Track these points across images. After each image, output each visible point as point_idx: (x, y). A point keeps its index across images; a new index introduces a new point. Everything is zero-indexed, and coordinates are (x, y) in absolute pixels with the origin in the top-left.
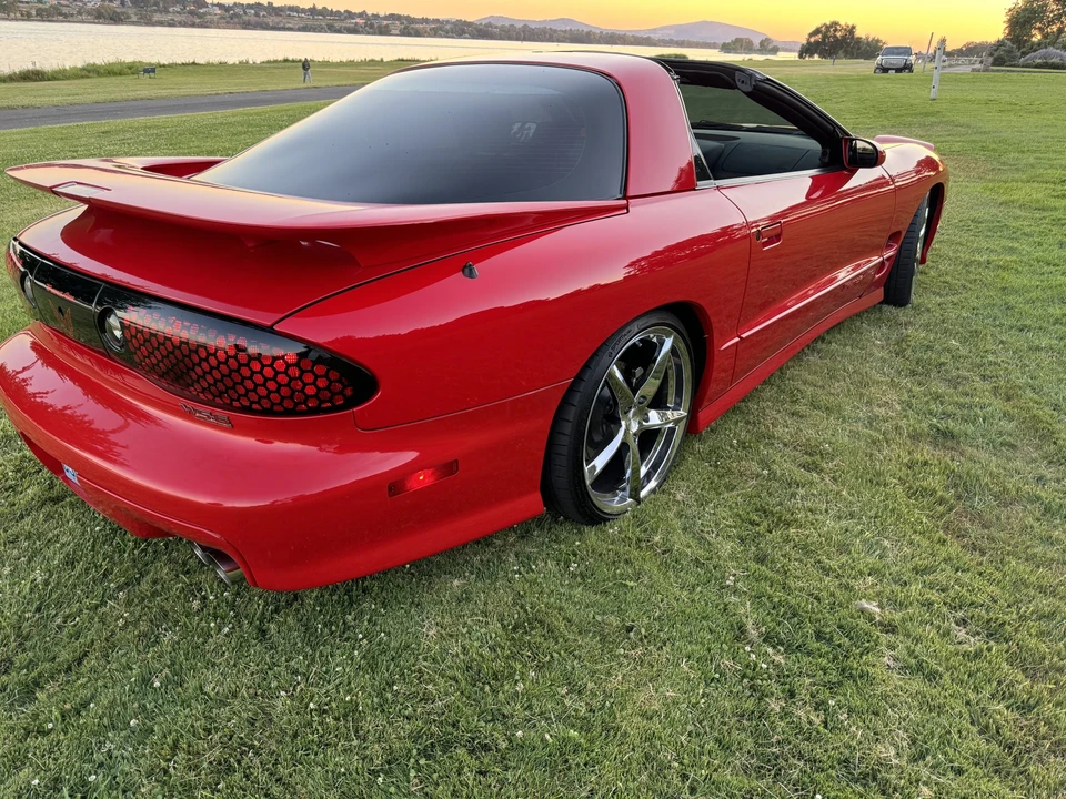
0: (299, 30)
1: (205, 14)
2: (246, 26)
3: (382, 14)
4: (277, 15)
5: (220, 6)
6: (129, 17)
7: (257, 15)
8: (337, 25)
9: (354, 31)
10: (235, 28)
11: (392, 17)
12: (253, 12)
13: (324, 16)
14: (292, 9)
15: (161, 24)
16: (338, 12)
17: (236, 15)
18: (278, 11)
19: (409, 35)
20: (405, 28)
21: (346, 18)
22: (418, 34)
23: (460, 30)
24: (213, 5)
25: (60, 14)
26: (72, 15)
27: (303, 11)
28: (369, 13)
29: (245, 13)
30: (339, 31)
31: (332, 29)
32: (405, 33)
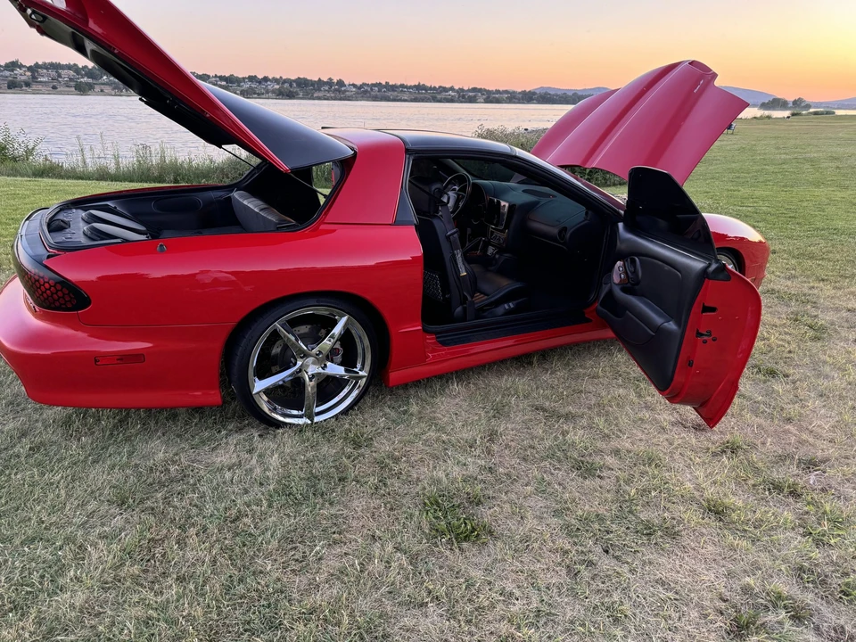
0: (412, 101)
1: (345, 91)
2: (375, 99)
3: (466, 88)
4: (393, 91)
5: (354, 85)
6: (298, 94)
7: (380, 91)
8: (439, 97)
9: (451, 100)
10: (368, 100)
11: (474, 90)
12: (376, 89)
13: (426, 90)
14: (402, 86)
15: (319, 98)
16: (435, 87)
17: (366, 92)
18: (393, 88)
19: (491, 102)
20: (488, 97)
21: (441, 92)
22: (498, 101)
23: (528, 97)
24: (350, 85)
25: (255, 93)
26: (263, 94)
27: (411, 87)
28: (456, 88)
29: (372, 90)
30: (440, 101)
31: (435, 100)
32: (488, 101)
